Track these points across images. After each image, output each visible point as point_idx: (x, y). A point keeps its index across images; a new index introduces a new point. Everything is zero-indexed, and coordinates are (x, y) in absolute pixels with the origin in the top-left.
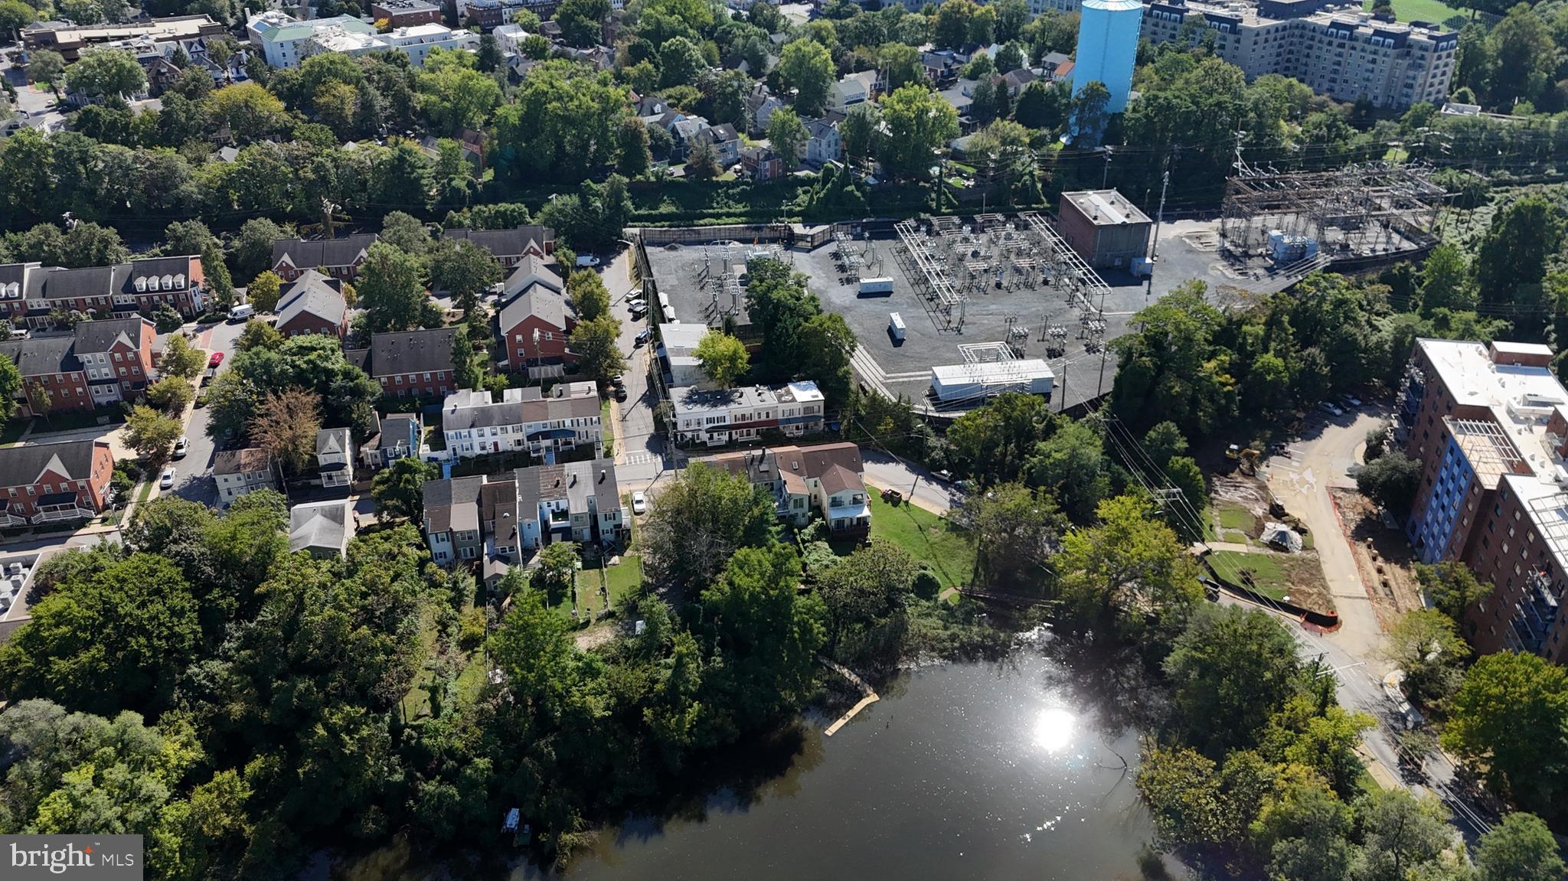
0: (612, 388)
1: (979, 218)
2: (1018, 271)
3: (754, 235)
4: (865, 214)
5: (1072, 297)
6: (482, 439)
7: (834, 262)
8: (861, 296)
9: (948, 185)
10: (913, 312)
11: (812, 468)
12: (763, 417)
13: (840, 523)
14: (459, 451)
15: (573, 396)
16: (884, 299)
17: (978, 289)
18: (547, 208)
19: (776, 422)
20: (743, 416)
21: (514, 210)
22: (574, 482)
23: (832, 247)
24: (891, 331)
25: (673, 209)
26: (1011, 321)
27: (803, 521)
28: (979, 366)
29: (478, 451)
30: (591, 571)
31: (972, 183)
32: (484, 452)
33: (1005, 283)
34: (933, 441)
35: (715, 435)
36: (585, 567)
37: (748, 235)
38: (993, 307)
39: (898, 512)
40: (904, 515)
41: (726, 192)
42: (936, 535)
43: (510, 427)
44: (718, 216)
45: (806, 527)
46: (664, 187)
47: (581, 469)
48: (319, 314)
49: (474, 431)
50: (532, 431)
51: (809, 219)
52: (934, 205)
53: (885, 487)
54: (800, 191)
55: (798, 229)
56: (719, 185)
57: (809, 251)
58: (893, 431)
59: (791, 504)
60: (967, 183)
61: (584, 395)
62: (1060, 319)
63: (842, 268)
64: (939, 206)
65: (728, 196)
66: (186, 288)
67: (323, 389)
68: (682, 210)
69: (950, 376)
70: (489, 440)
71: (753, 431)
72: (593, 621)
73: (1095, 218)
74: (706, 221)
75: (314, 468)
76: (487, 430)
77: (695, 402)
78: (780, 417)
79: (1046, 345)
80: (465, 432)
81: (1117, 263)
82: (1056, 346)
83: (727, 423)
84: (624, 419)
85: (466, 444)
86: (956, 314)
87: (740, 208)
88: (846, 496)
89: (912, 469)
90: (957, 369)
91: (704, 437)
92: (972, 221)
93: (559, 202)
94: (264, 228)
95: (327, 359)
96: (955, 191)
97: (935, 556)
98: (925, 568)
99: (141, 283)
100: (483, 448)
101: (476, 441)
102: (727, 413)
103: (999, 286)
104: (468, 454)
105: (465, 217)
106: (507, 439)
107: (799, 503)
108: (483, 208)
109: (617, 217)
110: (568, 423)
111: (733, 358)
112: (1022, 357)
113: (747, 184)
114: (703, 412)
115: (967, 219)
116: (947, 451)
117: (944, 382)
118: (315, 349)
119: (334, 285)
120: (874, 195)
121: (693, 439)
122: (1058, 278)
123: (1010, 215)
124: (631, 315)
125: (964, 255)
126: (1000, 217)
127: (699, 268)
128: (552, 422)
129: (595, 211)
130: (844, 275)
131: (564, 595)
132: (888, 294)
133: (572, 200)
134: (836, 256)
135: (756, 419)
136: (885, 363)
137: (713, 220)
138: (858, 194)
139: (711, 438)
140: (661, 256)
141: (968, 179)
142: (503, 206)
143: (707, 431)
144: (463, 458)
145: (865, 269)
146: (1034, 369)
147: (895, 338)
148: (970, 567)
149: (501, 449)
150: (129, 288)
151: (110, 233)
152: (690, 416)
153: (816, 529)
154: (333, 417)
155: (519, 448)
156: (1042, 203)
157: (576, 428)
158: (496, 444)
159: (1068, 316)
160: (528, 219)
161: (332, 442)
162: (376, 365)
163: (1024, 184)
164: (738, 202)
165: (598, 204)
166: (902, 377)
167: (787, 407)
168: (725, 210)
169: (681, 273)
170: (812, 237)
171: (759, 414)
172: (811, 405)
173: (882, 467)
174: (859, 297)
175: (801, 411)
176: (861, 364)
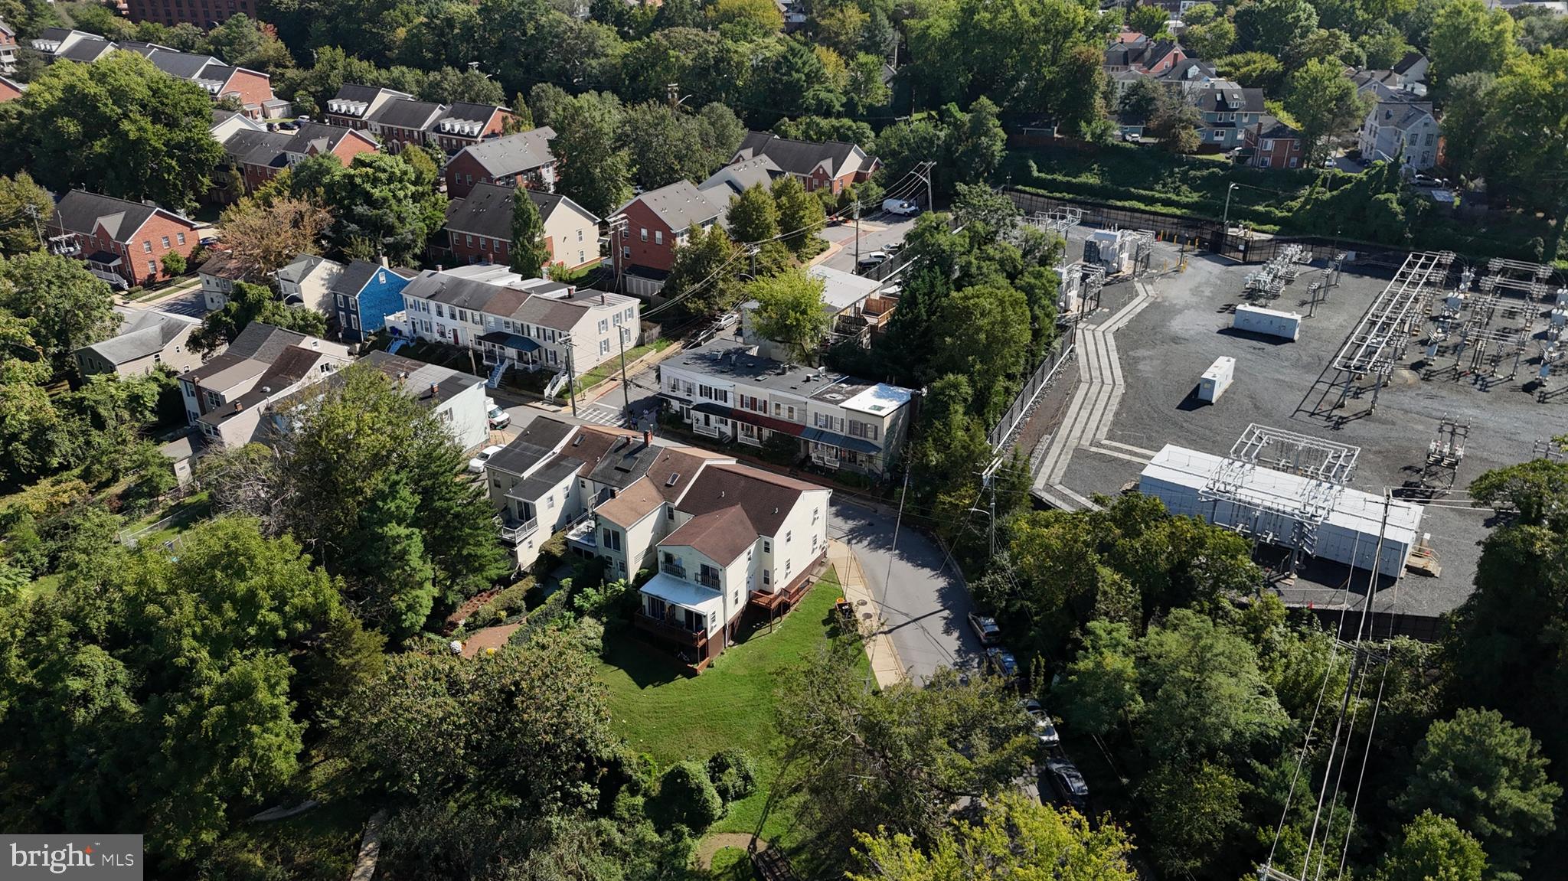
6: (441, 321)
8: (1225, 330)
10: (1291, 375)
11: (700, 495)
12: (784, 415)
13: (655, 605)
14: (418, 328)
17: (1478, 379)
19: (801, 429)
20: (754, 400)
25: (1095, 180)
27: (619, 577)
28: (1263, 470)
29: (436, 335)
32: (443, 339)
35: (711, 418)
39: (818, 648)
40: (825, 658)
41: (1185, 174)
43: (469, 312)
44: (1152, 201)
46: (1101, 152)
47: (430, 379)
48: (482, 159)
49: (432, 305)
50: (494, 327)
53: (855, 596)
54: (1306, 190)
56: (1181, 163)
59: (600, 537)
65: (1185, 179)
66: (477, 136)
67: (347, 213)
68: (1106, 184)
69: (1179, 466)
70: (449, 324)
71: (767, 432)
74: (1128, 203)
76: (445, 308)
77: (712, 360)
78: (810, 423)
83: (730, 404)
85: (426, 322)
87: (1193, 198)
88: (690, 561)
89: (948, 593)
90: (1210, 461)
91: (696, 417)
99: (448, 123)
100: (441, 334)
101: (435, 321)
102: (736, 390)
103: (1530, 386)
104: (427, 336)
106: (468, 331)
107: (611, 538)
110: (533, 329)
114: (697, 374)
117: (1147, 471)
128: (514, 322)
132: (1279, 340)
135: (772, 413)
136: (1130, 424)
138: (1397, 208)
139: (704, 420)
143: (699, 408)
149: (460, 343)
150: (438, 127)
152: (677, 373)
153: (608, 597)
157: (541, 342)
158: (455, 333)
162: (456, 218)
166: (1122, 450)
167: (825, 409)
170: (1246, 243)
171: (778, 406)
172: (863, 420)
173: (904, 568)
174: (1221, 332)
175: (846, 428)
176: (1084, 414)
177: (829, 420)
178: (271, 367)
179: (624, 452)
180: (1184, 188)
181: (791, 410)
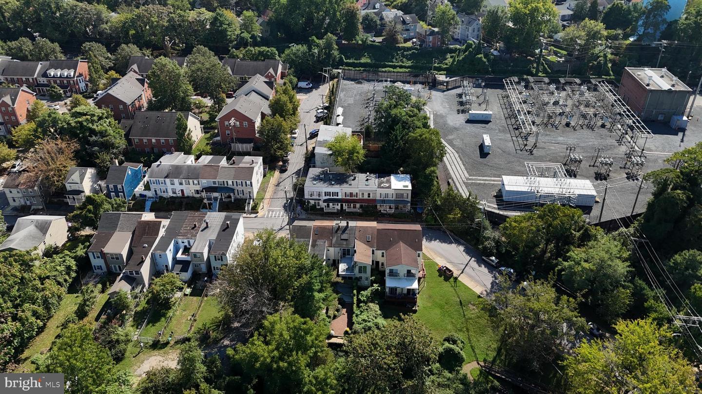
1: (562, 80)
2: (584, 116)
3: (412, 79)
4: (488, 73)
5: (622, 137)
6: (173, 187)
7: (458, 99)
8: (468, 121)
9: (545, 60)
10: (502, 136)
11: (382, 241)
12: (366, 197)
13: (393, 290)
14: (159, 192)
15: (241, 165)
16: (484, 125)
17: (552, 125)
18: (287, 52)
19: (375, 200)
20: (351, 194)
21: (268, 51)
22: (207, 227)
23: (459, 91)
24: (482, 147)
25: (369, 61)
26: (571, 149)
27: (366, 283)
28: (538, 179)
29: (171, 194)
30: (195, 298)
31: (563, 59)
32: (174, 195)
33: (573, 124)
34: (489, 233)
35: (331, 204)
36: (192, 294)
37: (408, 79)
38: (561, 139)
39: (447, 286)
40: (451, 289)
41: (403, 53)
42: (473, 311)
43: (191, 181)
44: (394, 67)
45: (365, 289)
46: (366, 48)
47: (215, 218)
49: (168, 180)
50: (206, 185)
51: (450, 72)
52: (534, 71)
53: (441, 263)
54: (449, 56)
55: (442, 78)
56: (399, 49)
57: (444, 91)
58: (459, 221)
59: (357, 270)
60: (559, 59)
61: (248, 165)
62: (609, 152)
63: (461, 104)
64: (538, 71)
65: (403, 56)
66: (74, 77)
67: (84, 141)
68: (374, 62)
69: (514, 184)
70: (178, 188)
71: (358, 205)
73: (648, 85)
74: (387, 69)
76: (176, 181)
77: (321, 180)
78: (378, 198)
79: (596, 169)
80: (161, 180)
81: (660, 118)
82: (603, 171)
83: (340, 197)
84: (278, 185)
85: (163, 188)
86: (531, 140)
87: (409, 63)
88: (402, 270)
89: (467, 251)
90: (520, 179)
91: (323, 205)
92: (557, 82)
93: (297, 49)
95: (93, 122)
96: (551, 64)
97: (468, 330)
98: (454, 342)
100: (174, 193)
101: (170, 187)
102: (341, 190)
103: (568, 125)
104: (165, 195)
105: (241, 53)
106: (190, 189)
108: (252, 49)
109: (327, 60)
110: (230, 182)
112: (575, 176)
113: (416, 49)
114: (324, 188)
115: (554, 80)
116: (498, 242)
117: (507, 188)
119: (142, 82)
120: (495, 62)
121: (314, 206)
122: (613, 124)
123: (585, 81)
124: (315, 119)
125: (548, 103)
126: (578, 81)
127: (370, 95)
128: (220, 180)
129: (313, 55)
130: (462, 108)
132: (487, 122)
133: (302, 48)
134: (460, 96)
135: (360, 197)
136: (471, 168)
137: (392, 69)
138: (485, 60)
139: (328, 206)
140: (352, 86)
141: (561, 57)
142: (264, 49)
143: (325, 201)
144: (161, 197)
145: (477, 105)
146: (582, 187)
147: (483, 152)
148: (495, 346)
149: (186, 195)
150: (45, 75)
152: (315, 189)
153: (372, 293)
154: (84, 160)
155: (198, 196)
156: (610, 75)
157: (235, 187)
158: (182, 191)
159: (616, 151)
160: (277, 57)
161: (75, 177)
162: (133, 131)
163: (599, 63)
164: (409, 60)
165: (316, 51)
166: (480, 180)
167: (384, 191)
168: (401, 63)
169: (358, 97)
170: (447, 82)
171: (363, 194)
172: (402, 192)
173: (445, 246)
174: (466, 122)
175: (394, 196)
176: (453, 167)
177: (387, 195)
178: (133, 234)
179: (340, 232)
180: (404, 59)
181: (369, 194)
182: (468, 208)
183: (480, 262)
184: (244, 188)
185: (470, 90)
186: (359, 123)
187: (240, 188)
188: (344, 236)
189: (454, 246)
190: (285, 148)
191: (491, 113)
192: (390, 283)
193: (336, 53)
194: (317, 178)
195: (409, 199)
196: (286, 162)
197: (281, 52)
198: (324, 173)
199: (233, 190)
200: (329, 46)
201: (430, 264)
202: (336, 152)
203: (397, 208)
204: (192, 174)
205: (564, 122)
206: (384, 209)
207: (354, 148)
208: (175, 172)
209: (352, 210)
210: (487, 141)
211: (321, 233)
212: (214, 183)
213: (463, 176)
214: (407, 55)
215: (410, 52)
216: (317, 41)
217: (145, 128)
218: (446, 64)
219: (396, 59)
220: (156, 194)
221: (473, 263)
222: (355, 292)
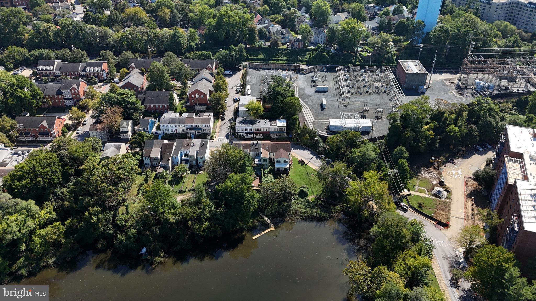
0: (221, 116)
1: (367, 67)
2: (377, 87)
3: (287, 68)
4: (329, 63)
5: (393, 98)
6: (172, 128)
7: (312, 79)
8: (316, 91)
9: (360, 54)
10: (333, 99)
11: (273, 149)
12: (265, 130)
13: (278, 169)
14: (164, 131)
15: (204, 117)
16: (324, 94)
17: (359, 92)
18: (217, 54)
19: (269, 132)
20: (258, 129)
21: (207, 54)
22: (194, 145)
23: (312, 74)
24: (322, 105)
25: (263, 57)
26: (365, 105)
27: (267, 167)
28: (346, 120)
29: (170, 132)
30: (193, 175)
31: (370, 54)
32: (172, 132)
33: (370, 91)
34: (322, 145)
35: (248, 135)
36: (191, 173)
37: (285, 67)
38: (362, 100)
39: (302, 168)
40: (304, 169)
41: (282, 52)
42: (313, 177)
43: (181, 125)
44: (277, 60)
45: (267, 169)
46: (261, 49)
47: (197, 142)
48: (133, 83)
49: (169, 125)
50: (188, 127)
51: (308, 64)
52: (354, 61)
53: (300, 158)
54: (307, 53)
55: (303, 67)
56: (280, 50)
57: (304, 74)
58: (309, 140)
59: (262, 161)
60: (368, 54)
61: (207, 117)
62: (385, 106)
63: (313, 82)
64: (355, 62)
65: (282, 54)
66: (101, 72)
67: (126, 107)
68: (265, 57)
69: (334, 122)
70: (174, 129)
71: (261, 135)
72: (187, 191)
73: (407, 70)
74: (273, 62)
75: (118, 132)
76: (173, 125)
77: (243, 123)
78: (271, 131)
79: (376, 115)
80: (166, 125)
81: (414, 87)
82: (379, 115)
83: (253, 131)
84: (221, 126)
85: (167, 129)
86: (347, 100)
87: (285, 58)
88: (282, 160)
89: (312, 153)
90: (338, 120)
91: (245, 135)
92: (364, 68)
93: (222, 52)
94: (129, 54)
95: (128, 97)
96: (362, 57)
97: (310, 184)
98: (304, 188)
99: (88, 69)
100: (172, 131)
101: (170, 129)
102: (253, 128)
103: (367, 92)
104: (167, 132)
105: (191, 55)
106: (180, 129)
107: (265, 160)
108: (197, 52)
109: (240, 59)
110: (200, 125)
111: (258, 109)
112: (366, 118)
113: (289, 50)
114: (245, 127)
115: (363, 67)
116: (325, 149)
117: (331, 124)
118: (125, 94)
119: (142, 74)
120: (333, 57)
121: (240, 136)
122: (390, 91)
123: (379, 67)
124: (236, 92)
125: (359, 80)
126: (375, 67)
127: (264, 78)
128: (194, 125)
129: (232, 56)
130: (314, 84)
131: (181, 181)
132: (326, 92)
133: (225, 52)
134: (313, 77)
135: (262, 130)
136: (316, 116)
137: (276, 62)
138: (327, 56)
139: (247, 135)
140: (253, 73)
141: (369, 53)
142: (204, 52)
143: (245, 133)
144: (166, 134)
145: (321, 82)
146: (366, 123)
147: (322, 108)
148: (321, 189)
149: (178, 132)
150: (84, 70)
151: (84, 53)
152: (240, 127)
153: (270, 170)
154: (127, 116)
155: (184, 132)
156: (395, 63)
157: (202, 128)
158: (176, 130)
159: (388, 105)
160: (212, 57)
161: (125, 124)
162: (146, 101)
163: (389, 56)
164: (285, 56)
165: (234, 54)
166: (320, 121)
167: (273, 128)
168: (281, 58)
169: (258, 79)
170: (306, 70)
171: (263, 129)
172: (282, 128)
173: (302, 151)
174: (315, 92)
175: (278, 130)
176: (307, 115)
177: (275, 129)
178: (161, 149)
179: (254, 145)
180: (283, 56)
181: (266, 129)
182: (313, 134)
183: (317, 157)
184: (206, 128)
185: (318, 74)
186: (259, 94)
187: (204, 128)
188: (256, 147)
189: (306, 151)
190: (223, 108)
191: (327, 87)
192: (277, 166)
193: (244, 54)
194: (241, 122)
195: (285, 131)
196: (224, 115)
197: (214, 54)
198: (244, 120)
199: (201, 129)
200: (241, 50)
201: (295, 159)
202: (250, 109)
203: (280, 135)
204: (181, 122)
205: (365, 91)
206: (274, 136)
207: (258, 107)
208: (172, 121)
209: (258, 137)
210: (324, 102)
211: (246, 146)
212: (192, 126)
213: (312, 120)
214: (284, 53)
215: (286, 52)
216: (234, 47)
217: (152, 100)
218: (306, 58)
219: (278, 56)
220: (163, 132)
221: (314, 158)
222: (262, 170)
